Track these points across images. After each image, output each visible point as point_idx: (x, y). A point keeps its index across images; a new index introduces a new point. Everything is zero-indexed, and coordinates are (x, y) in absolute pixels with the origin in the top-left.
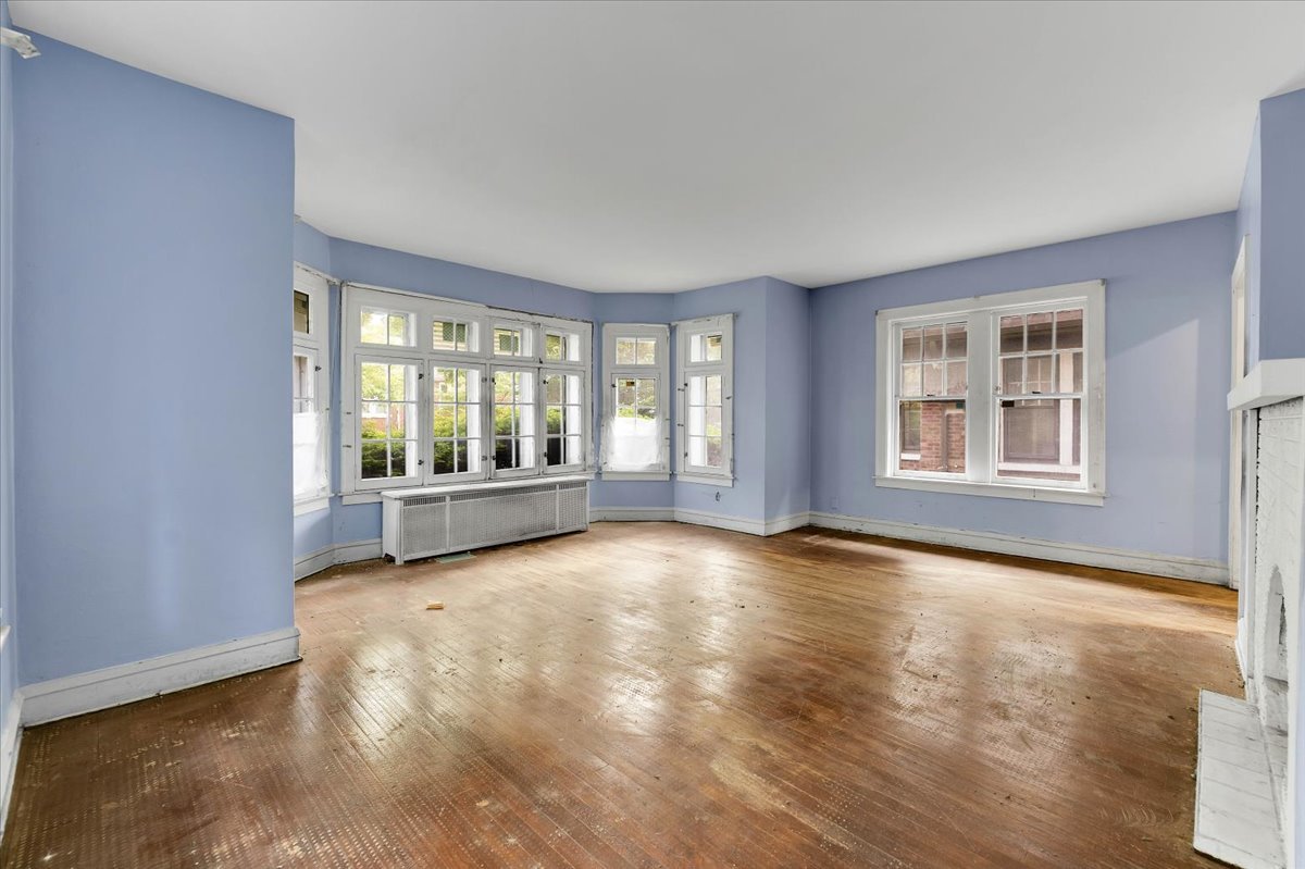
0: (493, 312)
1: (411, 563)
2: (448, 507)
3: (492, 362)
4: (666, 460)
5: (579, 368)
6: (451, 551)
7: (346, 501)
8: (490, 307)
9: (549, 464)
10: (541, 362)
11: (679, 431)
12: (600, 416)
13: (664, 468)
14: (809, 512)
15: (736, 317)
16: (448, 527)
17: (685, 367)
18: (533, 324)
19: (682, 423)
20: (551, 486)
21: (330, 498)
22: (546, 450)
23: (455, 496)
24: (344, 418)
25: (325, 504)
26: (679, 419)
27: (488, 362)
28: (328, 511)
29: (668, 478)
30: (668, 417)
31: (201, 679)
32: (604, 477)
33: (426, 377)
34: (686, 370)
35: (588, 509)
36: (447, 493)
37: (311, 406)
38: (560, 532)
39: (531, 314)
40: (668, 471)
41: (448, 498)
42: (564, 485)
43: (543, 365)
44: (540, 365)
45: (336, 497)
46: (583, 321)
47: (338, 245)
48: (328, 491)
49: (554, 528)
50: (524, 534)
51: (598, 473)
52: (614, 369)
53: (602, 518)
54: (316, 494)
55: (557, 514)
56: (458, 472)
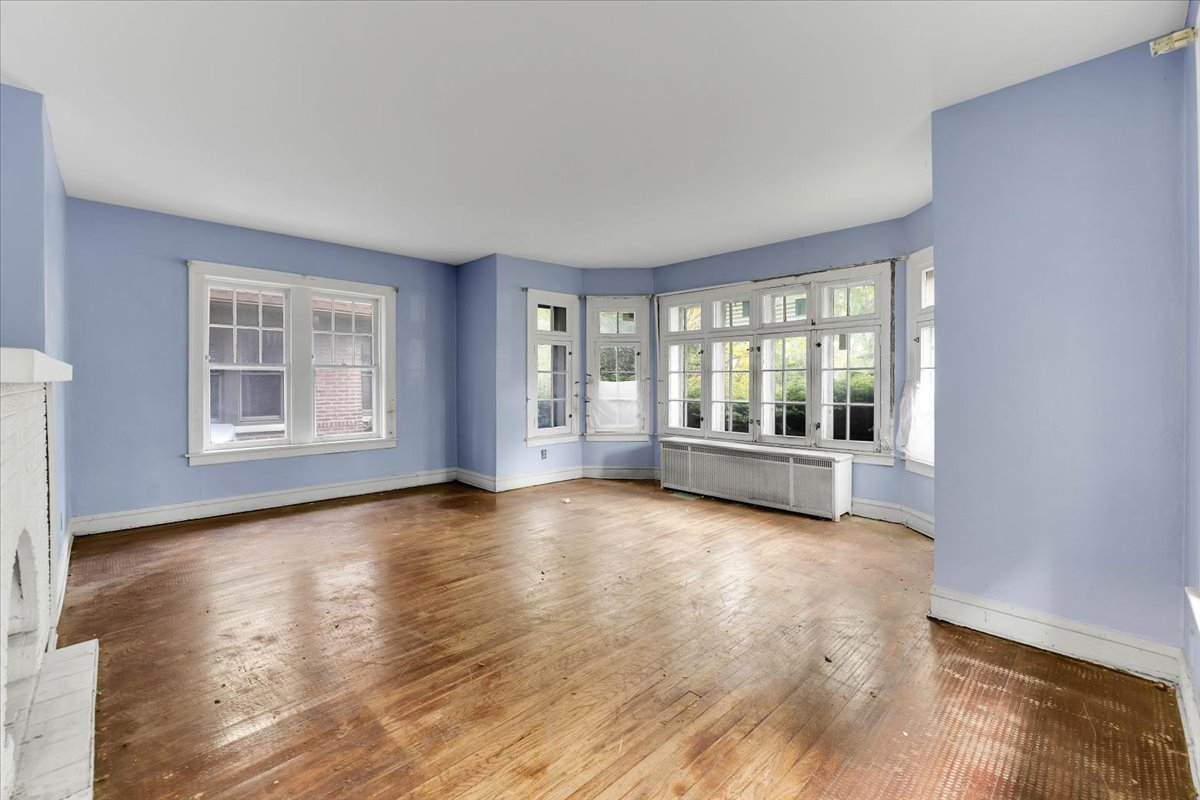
0: (758, 285)
1: (667, 490)
3: (761, 332)
5: (874, 322)
6: (694, 490)
8: (756, 281)
10: (813, 324)
16: (690, 470)
18: (803, 284)
20: (784, 458)
23: (696, 447)
24: (658, 384)
25: (646, 438)
28: (650, 444)
32: (908, 467)
33: (706, 352)
36: (692, 445)
38: (794, 510)
39: (797, 276)
41: (689, 448)
42: (799, 459)
43: (816, 327)
44: (813, 327)
45: (654, 437)
46: (877, 262)
47: (657, 271)
48: (648, 430)
49: (788, 504)
50: (754, 498)
51: (901, 460)
52: (920, 315)
53: (903, 521)
54: (637, 430)
55: (791, 489)
56: (734, 430)
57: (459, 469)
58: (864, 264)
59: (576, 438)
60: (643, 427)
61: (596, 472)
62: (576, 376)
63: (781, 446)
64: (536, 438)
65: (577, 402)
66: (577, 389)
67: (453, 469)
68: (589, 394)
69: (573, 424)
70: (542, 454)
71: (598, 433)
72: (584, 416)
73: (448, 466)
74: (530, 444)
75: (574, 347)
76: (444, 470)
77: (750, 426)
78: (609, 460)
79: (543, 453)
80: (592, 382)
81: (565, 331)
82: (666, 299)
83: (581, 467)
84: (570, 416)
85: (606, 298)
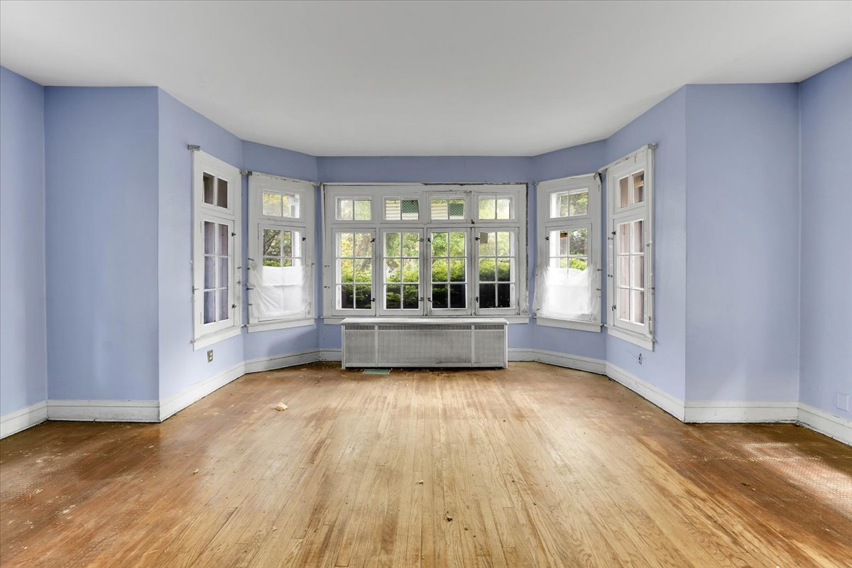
0: (428, 188)
1: (350, 369)
2: (376, 334)
3: (428, 226)
4: (597, 311)
5: (514, 225)
6: (380, 365)
7: (326, 322)
8: (426, 184)
9: (480, 307)
10: (473, 223)
11: (609, 281)
12: (535, 266)
13: (595, 319)
14: (796, 404)
15: (654, 147)
16: (377, 347)
17: (614, 213)
18: (465, 192)
19: (611, 274)
20: (468, 326)
21: (315, 319)
22: (478, 295)
23: (383, 326)
24: (324, 270)
25: (312, 322)
26: (609, 271)
27: (425, 227)
28: (315, 327)
29: (599, 330)
30: (599, 266)
31: (113, 418)
32: (539, 322)
33: (377, 240)
34: (615, 217)
35: (507, 349)
36: (377, 324)
37: (298, 262)
38: (475, 366)
39: (461, 185)
40: (599, 322)
41: (376, 327)
42: (479, 326)
43: (475, 225)
44: (472, 225)
45: (319, 319)
46: (517, 184)
47: (321, 160)
48: (313, 315)
49: (470, 362)
50: (441, 362)
51: (534, 318)
52: (549, 222)
53: (536, 359)
54: (303, 316)
55: (473, 350)
56: (404, 308)
57: (53, 403)
58: (509, 184)
59: (238, 331)
60: (309, 312)
61: (260, 364)
62: (239, 262)
63: (450, 317)
64: (203, 337)
65: (239, 288)
66: (239, 275)
67: (43, 404)
68: (252, 280)
69: (236, 315)
70: (209, 356)
71: (261, 323)
72: (247, 305)
73: (30, 402)
74: (198, 345)
75: (235, 227)
76: (26, 410)
77: (420, 303)
78: (273, 350)
79: (210, 354)
80: (255, 267)
81: (227, 208)
82: (332, 190)
83: (243, 363)
84: (234, 306)
85: (274, 177)
